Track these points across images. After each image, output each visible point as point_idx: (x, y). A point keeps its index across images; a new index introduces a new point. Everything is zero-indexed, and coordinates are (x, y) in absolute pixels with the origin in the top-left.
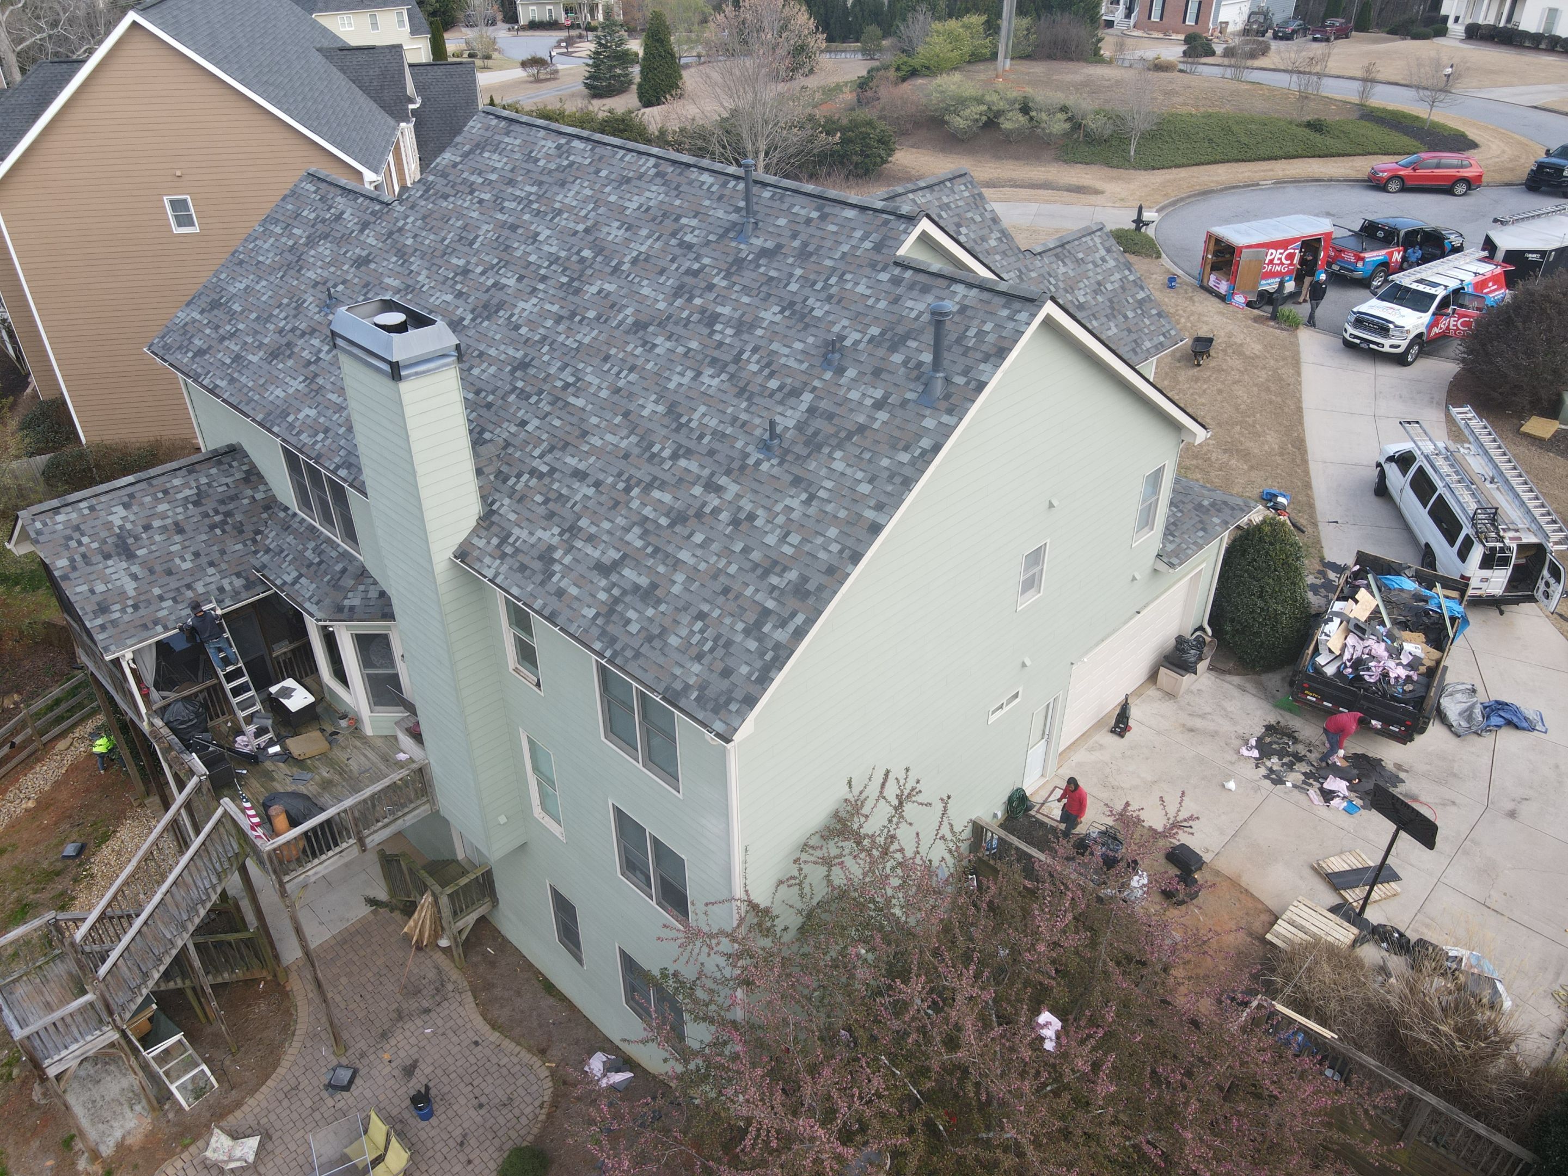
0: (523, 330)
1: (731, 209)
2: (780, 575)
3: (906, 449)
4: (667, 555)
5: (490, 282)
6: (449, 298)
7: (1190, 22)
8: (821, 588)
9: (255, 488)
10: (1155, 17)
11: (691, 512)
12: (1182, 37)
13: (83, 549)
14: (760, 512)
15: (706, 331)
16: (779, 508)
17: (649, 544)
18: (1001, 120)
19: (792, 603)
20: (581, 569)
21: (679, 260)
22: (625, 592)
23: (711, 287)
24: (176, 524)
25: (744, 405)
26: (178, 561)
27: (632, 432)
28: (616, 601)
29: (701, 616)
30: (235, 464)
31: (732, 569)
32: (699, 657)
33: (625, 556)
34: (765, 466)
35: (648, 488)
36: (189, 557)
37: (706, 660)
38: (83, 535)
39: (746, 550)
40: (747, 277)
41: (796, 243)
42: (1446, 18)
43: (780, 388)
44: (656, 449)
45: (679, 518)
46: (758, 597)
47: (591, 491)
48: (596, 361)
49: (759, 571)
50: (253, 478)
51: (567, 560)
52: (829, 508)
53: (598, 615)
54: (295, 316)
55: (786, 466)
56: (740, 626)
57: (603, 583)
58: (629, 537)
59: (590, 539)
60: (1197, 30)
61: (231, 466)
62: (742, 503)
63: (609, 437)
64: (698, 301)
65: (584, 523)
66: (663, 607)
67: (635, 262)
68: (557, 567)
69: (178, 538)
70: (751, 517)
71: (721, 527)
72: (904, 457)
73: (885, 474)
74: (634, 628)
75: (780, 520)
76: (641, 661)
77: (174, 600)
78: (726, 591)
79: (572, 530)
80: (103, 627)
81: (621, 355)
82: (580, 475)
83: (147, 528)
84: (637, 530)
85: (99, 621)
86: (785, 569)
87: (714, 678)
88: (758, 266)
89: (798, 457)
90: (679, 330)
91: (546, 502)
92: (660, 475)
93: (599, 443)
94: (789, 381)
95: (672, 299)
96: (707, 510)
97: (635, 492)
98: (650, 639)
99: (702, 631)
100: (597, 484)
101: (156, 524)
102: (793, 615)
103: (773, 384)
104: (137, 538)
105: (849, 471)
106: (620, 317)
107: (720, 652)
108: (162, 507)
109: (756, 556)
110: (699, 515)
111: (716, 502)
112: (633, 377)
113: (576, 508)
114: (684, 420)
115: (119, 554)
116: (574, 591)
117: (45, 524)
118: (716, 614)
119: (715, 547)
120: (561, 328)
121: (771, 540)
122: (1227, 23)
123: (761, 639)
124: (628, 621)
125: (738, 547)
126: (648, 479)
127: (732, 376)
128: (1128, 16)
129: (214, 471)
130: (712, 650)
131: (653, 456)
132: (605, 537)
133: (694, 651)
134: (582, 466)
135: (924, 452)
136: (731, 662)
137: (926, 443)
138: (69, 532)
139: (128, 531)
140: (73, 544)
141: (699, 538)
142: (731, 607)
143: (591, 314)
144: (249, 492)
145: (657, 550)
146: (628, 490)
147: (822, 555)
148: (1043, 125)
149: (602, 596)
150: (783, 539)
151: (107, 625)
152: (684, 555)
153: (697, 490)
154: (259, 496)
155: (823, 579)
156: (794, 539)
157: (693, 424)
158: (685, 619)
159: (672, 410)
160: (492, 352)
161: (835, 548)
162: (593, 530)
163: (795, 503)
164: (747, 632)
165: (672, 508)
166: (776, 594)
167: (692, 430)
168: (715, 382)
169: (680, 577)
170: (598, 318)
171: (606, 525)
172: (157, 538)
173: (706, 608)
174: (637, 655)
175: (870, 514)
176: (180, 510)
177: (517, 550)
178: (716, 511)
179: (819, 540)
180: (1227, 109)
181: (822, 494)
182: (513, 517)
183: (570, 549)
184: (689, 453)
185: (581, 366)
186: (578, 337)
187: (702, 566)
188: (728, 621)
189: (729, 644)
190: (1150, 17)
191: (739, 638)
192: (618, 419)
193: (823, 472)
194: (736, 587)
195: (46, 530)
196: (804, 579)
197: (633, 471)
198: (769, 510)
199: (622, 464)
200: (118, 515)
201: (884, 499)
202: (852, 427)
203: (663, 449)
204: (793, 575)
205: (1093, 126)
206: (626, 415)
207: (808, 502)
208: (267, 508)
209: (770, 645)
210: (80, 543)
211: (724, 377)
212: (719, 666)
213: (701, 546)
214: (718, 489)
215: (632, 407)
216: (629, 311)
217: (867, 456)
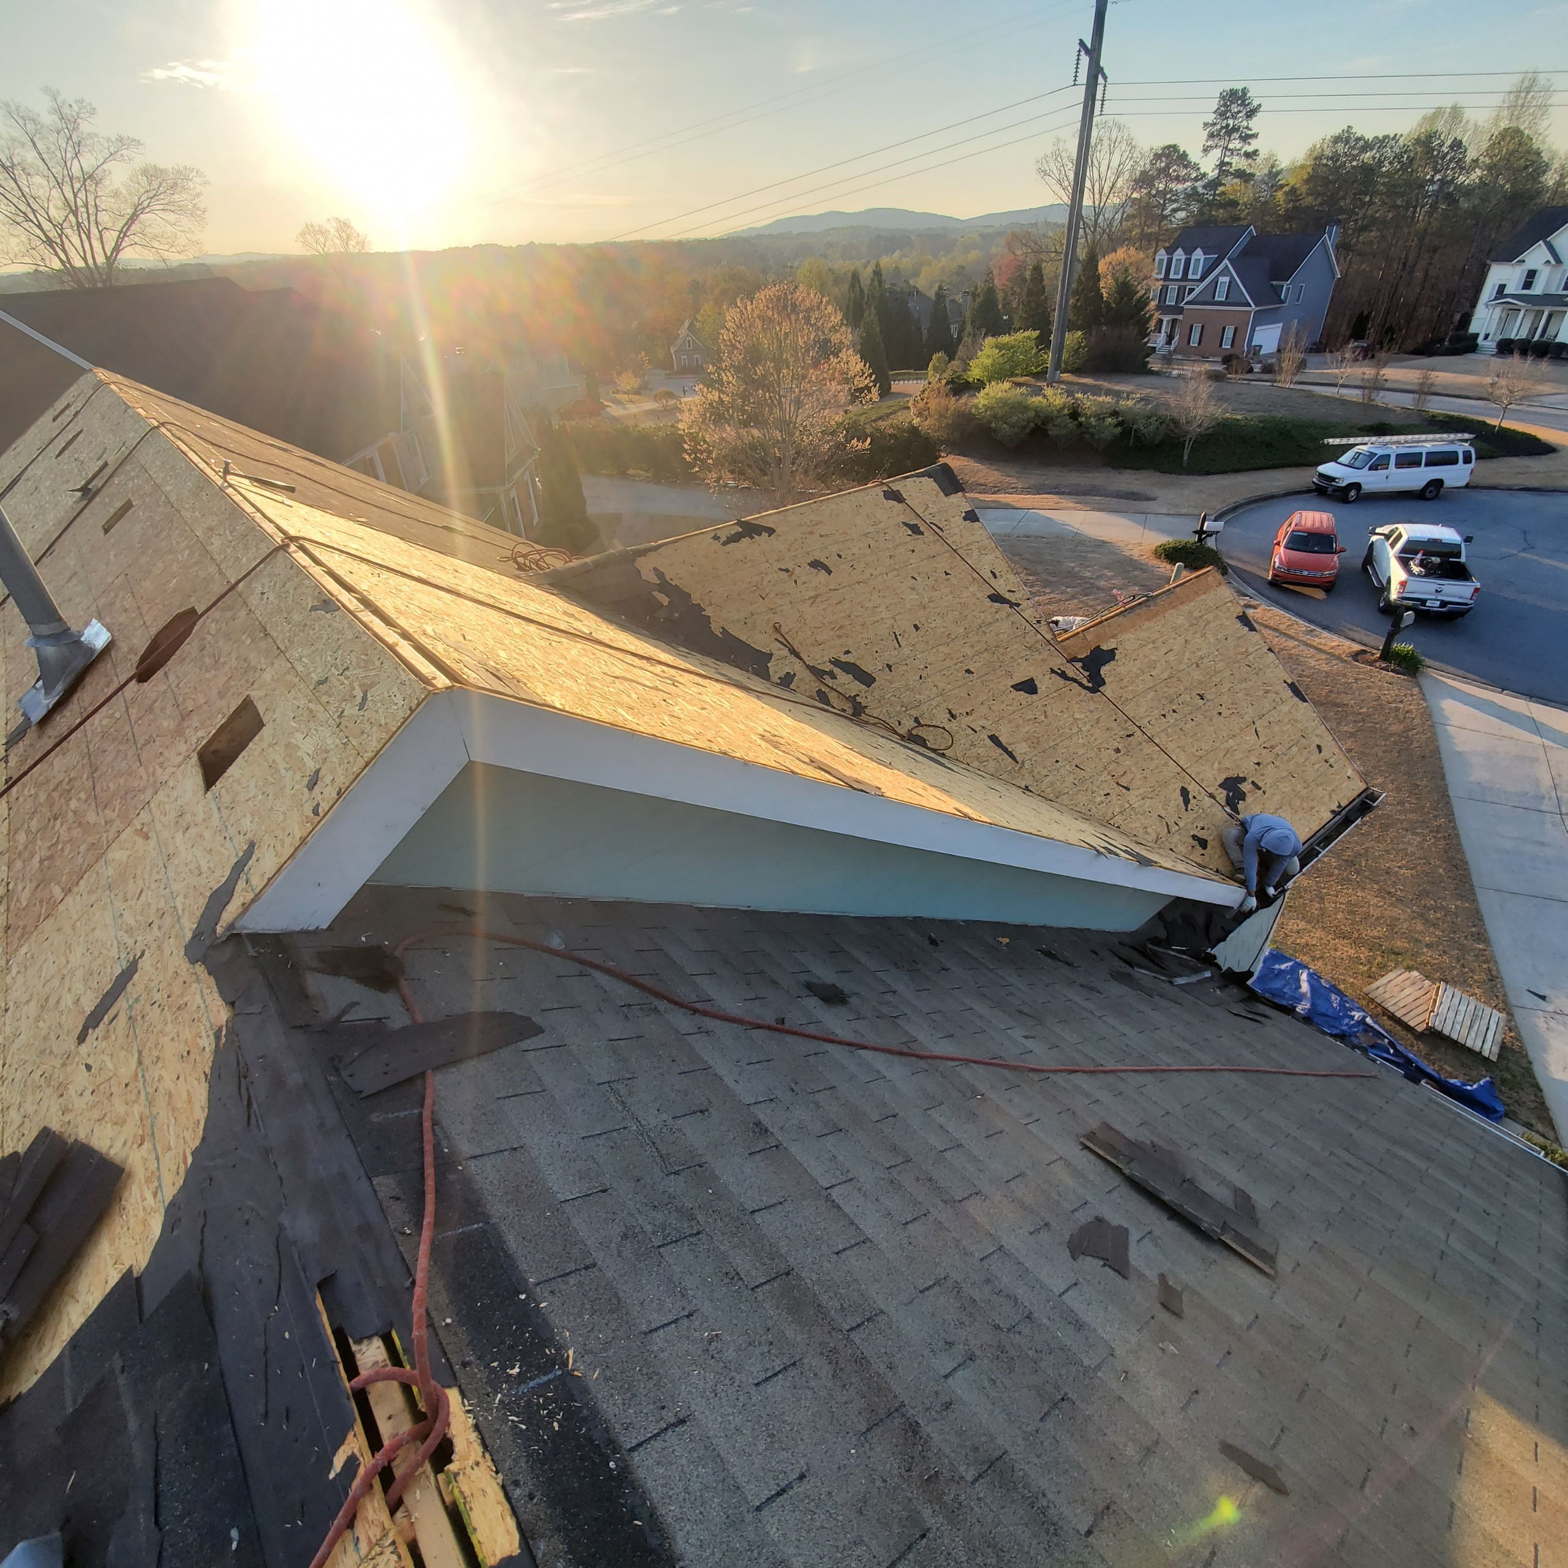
7: (1227, 346)
10: (1194, 344)
12: (1219, 359)
18: (1049, 426)
42: (1476, 336)
60: (1234, 351)
122: (1261, 346)
128: (1169, 342)
148: (1092, 430)
180: (1280, 414)
190: (1189, 343)
205: (1145, 431)
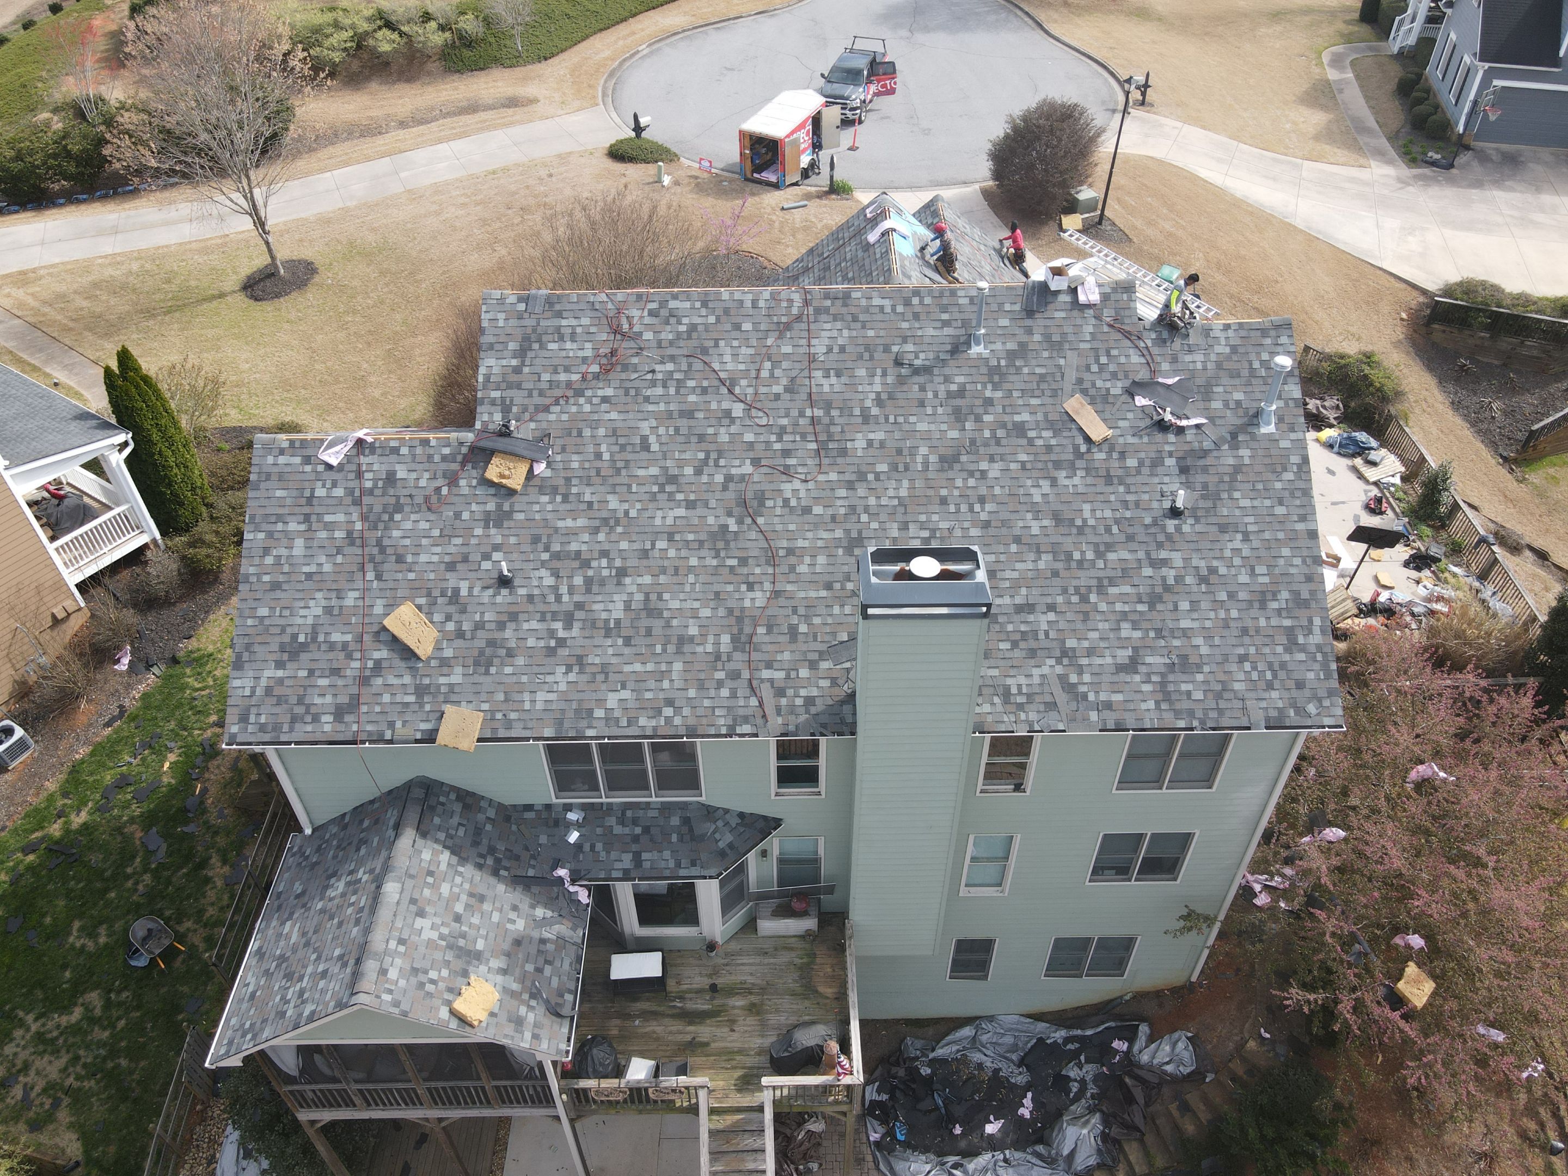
0: (818, 510)
1: (939, 324)
2: (1275, 599)
3: (1285, 469)
4: (1172, 631)
5: (719, 478)
6: (681, 512)
8: (1313, 593)
9: (480, 810)
11: (1159, 590)
13: (442, 985)
14: (1215, 563)
15: (1024, 442)
16: (1228, 553)
17: (1147, 630)
19: (1303, 614)
20: (1106, 678)
21: (928, 387)
22: (1163, 675)
23: (989, 402)
24: (471, 895)
25: (1121, 489)
26: (509, 926)
27: (1039, 552)
28: (1163, 684)
29: (1243, 659)
30: (442, 799)
31: (1234, 614)
32: (1270, 686)
33: (1135, 649)
34: (1186, 528)
35: (1101, 590)
36: (513, 915)
37: (1277, 684)
38: (426, 972)
39: (1231, 595)
40: (1016, 383)
41: (1037, 338)
43: (1141, 463)
44: (1077, 556)
45: (1153, 600)
46: (1274, 622)
47: (1051, 616)
48: (937, 508)
49: (1256, 605)
50: (469, 800)
51: (1087, 678)
52: (1267, 535)
53: (1157, 703)
54: (463, 611)
55: (1203, 520)
56: (1280, 649)
57: (1137, 678)
58: (1124, 634)
59: (1090, 652)
61: (443, 804)
62: (1195, 562)
63: (1019, 566)
64: (987, 418)
65: (1071, 643)
66: (1206, 669)
67: (879, 402)
68: (1083, 689)
69: (487, 907)
70: (1213, 570)
71: (1195, 588)
72: (1289, 476)
73: (1286, 494)
74: (1198, 695)
75: (1237, 561)
76: (1228, 714)
77: (547, 962)
78: (1245, 631)
79: (1066, 654)
80: (535, 1037)
81: (956, 493)
82: (1028, 608)
83: (458, 918)
84: (1125, 625)
85: (528, 1035)
86: (1274, 594)
87: (1295, 693)
88: (1019, 369)
89: (1207, 510)
90: (994, 449)
91: (1015, 644)
92: (1101, 574)
93: (1015, 575)
94: (1143, 455)
95: (958, 425)
96: (1171, 581)
97: (1093, 598)
98: (1218, 696)
99: (1254, 668)
100: (1051, 608)
101: (459, 908)
102: (1310, 621)
103: (1132, 462)
104: (463, 936)
105: (1256, 503)
106: (919, 459)
107: (1282, 675)
108: (445, 889)
109: (1242, 595)
110: (1167, 588)
111: (1172, 573)
112: (989, 507)
113: (1052, 635)
114: (1079, 522)
115: (469, 963)
116: (1118, 697)
117: (390, 992)
118: (1252, 650)
119: (1204, 605)
120: (861, 492)
121: (1244, 578)
123: (1303, 648)
124: (1189, 693)
125: (1223, 596)
126: (1094, 582)
127: (1087, 470)
129: (437, 820)
130: (1275, 676)
131: (1080, 563)
132: (1102, 644)
133: (1262, 685)
134: (1018, 600)
135: (1299, 466)
136: (1296, 676)
137: (1295, 459)
138: (414, 981)
139: (450, 935)
140: (430, 988)
141: (1184, 605)
142: (1258, 640)
143: (882, 467)
144: (481, 817)
145: (1159, 631)
146: (1084, 599)
147: (1293, 571)
149: (1147, 688)
150: (1253, 573)
151: (536, 1031)
152: (1184, 624)
153: (1147, 571)
154: (491, 813)
155: (1312, 586)
156: (1261, 569)
157: (1091, 522)
158: (1234, 667)
159: (1057, 518)
160: (800, 543)
161: (1297, 561)
162: (1086, 644)
163: (1237, 544)
164: (1288, 650)
165: (1139, 594)
166: (1284, 614)
167: (1093, 527)
168: (1076, 480)
169: (1199, 641)
170: (894, 467)
171: (1094, 635)
172: (476, 920)
173: (1241, 651)
174: (1221, 712)
175: (1300, 526)
176: (458, 880)
177: (1029, 695)
178: (1179, 579)
179: (1281, 562)
181: (1251, 528)
182: (995, 672)
183: (1080, 670)
184: (1110, 547)
185: (923, 518)
186: (891, 493)
187: (1208, 624)
188: (1267, 650)
189: (1283, 665)
191: (1287, 657)
192: (1014, 548)
193: (1237, 512)
194: (1249, 623)
195: (398, 996)
196: (1296, 594)
197: (1075, 583)
198: (1222, 558)
199: (1056, 582)
200: (427, 929)
201: (1301, 511)
202: (1230, 470)
203: (1083, 553)
204: (1285, 595)
206: (1017, 540)
207: (1246, 539)
208: (508, 819)
209: (1313, 649)
210: (433, 982)
211: (1080, 473)
212: (1291, 684)
213: (1192, 610)
214: (1165, 562)
215: (1017, 532)
216: (923, 450)
217: (1260, 486)
